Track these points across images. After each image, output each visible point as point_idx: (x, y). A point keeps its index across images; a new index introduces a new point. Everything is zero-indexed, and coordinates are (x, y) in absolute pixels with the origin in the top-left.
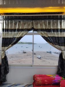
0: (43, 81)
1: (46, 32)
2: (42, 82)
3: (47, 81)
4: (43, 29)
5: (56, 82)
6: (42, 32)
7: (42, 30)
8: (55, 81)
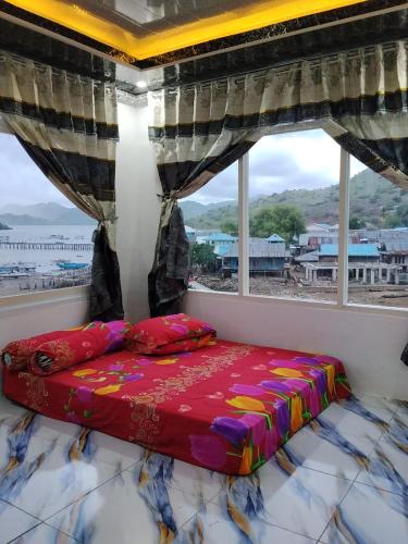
0: (75, 345)
1: (42, 125)
2: (74, 351)
3: (89, 344)
4: (34, 106)
5: (117, 338)
6: (30, 123)
7: (28, 109)
8: (113, 336)
